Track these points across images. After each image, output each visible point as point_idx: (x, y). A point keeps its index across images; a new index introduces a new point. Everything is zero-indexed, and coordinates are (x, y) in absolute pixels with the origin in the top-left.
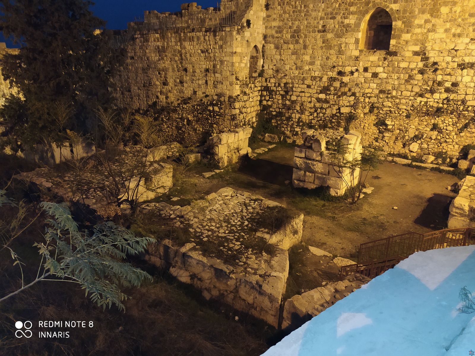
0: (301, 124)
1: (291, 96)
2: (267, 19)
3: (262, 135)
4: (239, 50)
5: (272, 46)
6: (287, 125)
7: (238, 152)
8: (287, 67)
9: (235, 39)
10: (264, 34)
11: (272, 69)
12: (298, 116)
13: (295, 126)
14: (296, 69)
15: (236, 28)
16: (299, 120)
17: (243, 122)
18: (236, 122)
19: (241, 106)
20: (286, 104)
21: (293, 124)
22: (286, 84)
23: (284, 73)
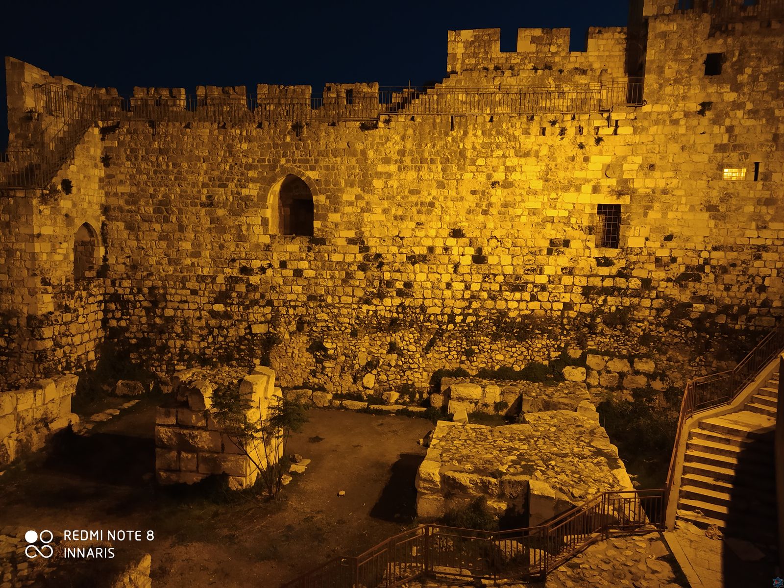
0: (186, 357)
1: (163, 309)
2: (107, 180)
3: (109, 385)
4: (47, 231)
5: (121, 225)
6: (160, 360)
7: (46, 426)
8: (153, 261)
9: (36, 211)
10: (102, 205)
11: (124, 263)
12: (179, 343)
13: (176, 362)
14: (170, 263)
15: (38, 192)
16: (183, 350)
17: (64, 364)
18: (46, 366)
19: (56, 333)
20: (155, 324)
21: (171, 359)
22: (152, 289)
23: (147, 271)
